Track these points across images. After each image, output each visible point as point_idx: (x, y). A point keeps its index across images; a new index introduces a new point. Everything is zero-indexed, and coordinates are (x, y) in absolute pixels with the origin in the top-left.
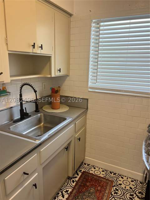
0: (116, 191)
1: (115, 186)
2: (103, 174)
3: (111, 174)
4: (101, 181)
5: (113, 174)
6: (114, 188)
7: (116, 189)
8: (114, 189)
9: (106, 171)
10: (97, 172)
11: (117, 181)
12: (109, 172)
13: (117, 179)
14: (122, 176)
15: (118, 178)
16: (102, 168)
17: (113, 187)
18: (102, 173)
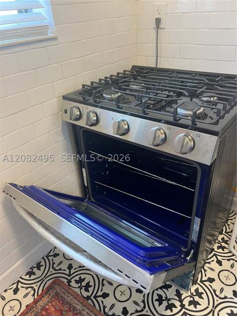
0: (84, 284)
1: (69, 281)
2: (25, 296)
3: (34, 274)
4: (44, 309)
5: (35, 270)
6: (73, 284)
7: (77, 282)
8: (77, 286)
9: (19, 281)
10: (12, 308)
11: (60, 269)
12: (27, 277)
13: (53, 268)
14: (52, 254)
15: (53, 264)
16: (6, 291)
17: (69, 285)
18: (20, 295)
